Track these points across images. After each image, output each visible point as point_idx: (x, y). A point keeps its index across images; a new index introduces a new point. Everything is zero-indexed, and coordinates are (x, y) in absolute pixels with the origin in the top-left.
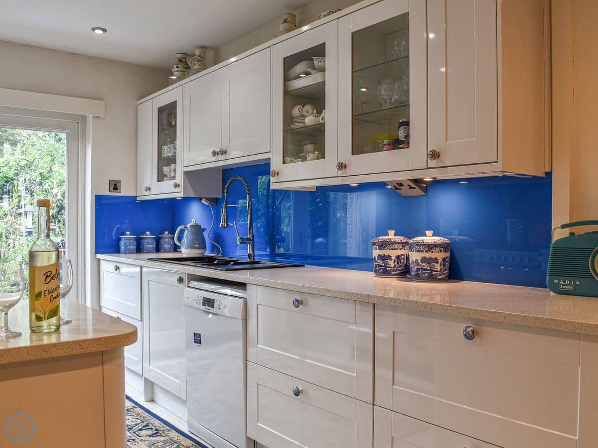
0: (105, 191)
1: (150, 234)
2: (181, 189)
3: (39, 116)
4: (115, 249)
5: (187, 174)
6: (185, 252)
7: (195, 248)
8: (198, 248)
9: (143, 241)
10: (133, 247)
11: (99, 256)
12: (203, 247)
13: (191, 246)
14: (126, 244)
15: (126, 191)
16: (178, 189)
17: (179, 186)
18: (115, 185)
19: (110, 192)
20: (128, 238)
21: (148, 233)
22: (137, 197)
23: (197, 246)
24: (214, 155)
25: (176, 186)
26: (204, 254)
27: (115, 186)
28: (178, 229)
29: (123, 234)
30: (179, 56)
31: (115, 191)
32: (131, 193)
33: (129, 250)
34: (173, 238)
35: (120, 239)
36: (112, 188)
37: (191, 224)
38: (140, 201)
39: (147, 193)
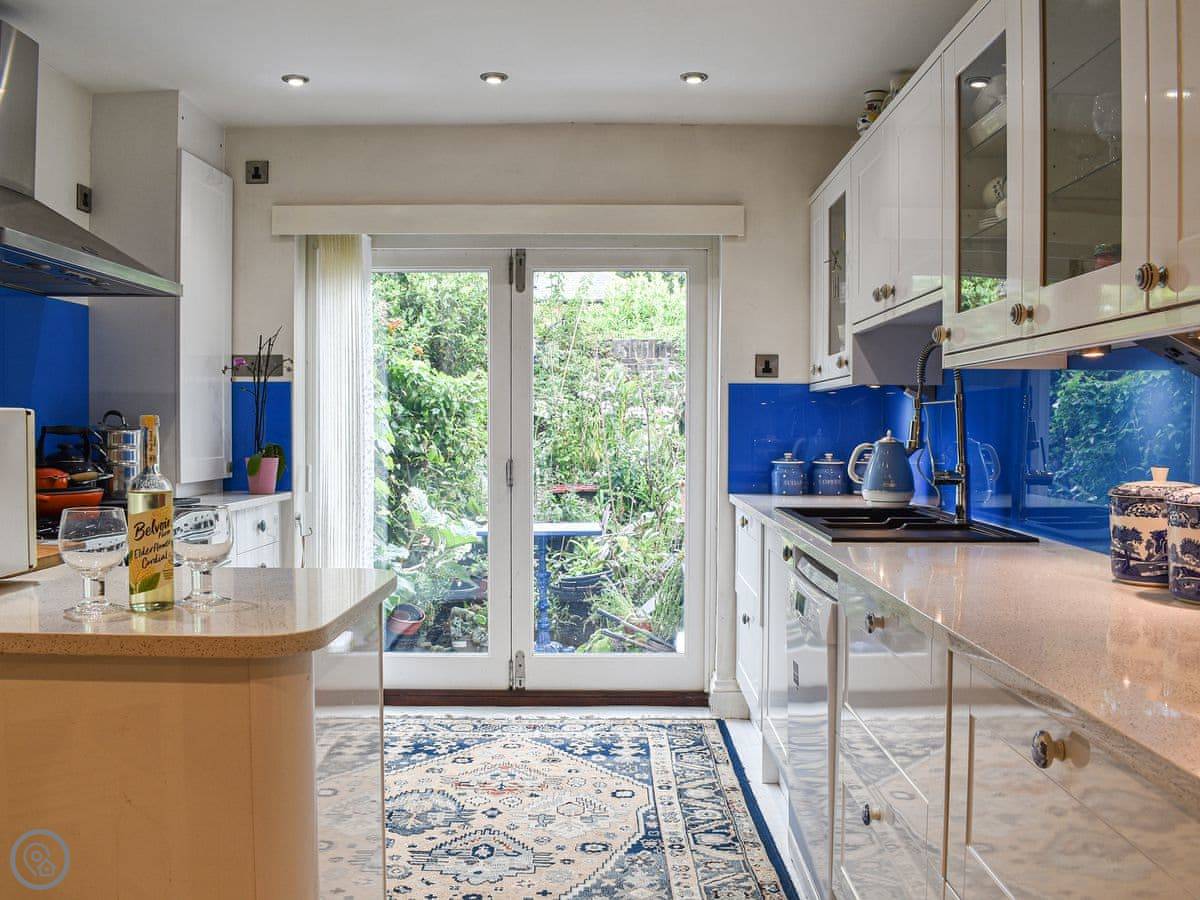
0: (748, 376)
1: (833, 458)
2: (851, 369)
3: (636, 246)
4: (762, 485)
5: (857, 336)
6: (869, 498)
7: (888, 489)
8: (894, 490)
9: (818, 471)
10: (797, 483)
11: (733, 498)
12: (908, 486)
13: (877, 486)
14: (781, 475)
15: (789, 374)
16: (845, 371)
17: (847, 363)
18: (767, 363)
19: (757, 376)
20: (789, 467)
21: (829, 456)
22: (812, 386)
23: (892, 485)
24: (878, 299)
25: (840, 364)
26: (909, 502)
27: (767, 365)
28: (856, 449)
29: (781, 456)
30: (869, 97)
31: (765, 374)
32: (798, 378)
33: (786, 488)
34: (844, 468)
35: (773, 467)
36: (760, 368)
37: (884, 440)
38: (815, 392)
39: (818, 377)
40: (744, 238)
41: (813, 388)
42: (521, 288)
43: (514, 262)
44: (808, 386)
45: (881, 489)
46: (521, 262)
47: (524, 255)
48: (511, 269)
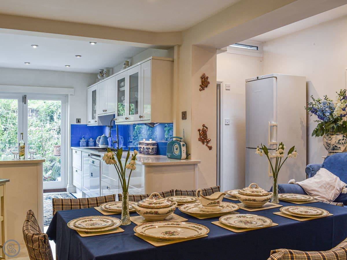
0: (75, 123)
2: (97, 123)
4: (78, 145)
5: (99, 117)
6: (101, 146)
7: (104, 145)
8: (105, 145)
9: (90, 142)
10: (85, 144)
11: (72, 148)
12: (107, 144)
13: (102, 144)
14: (82, 143)
15: (83, 123)
16: (96, 123)
18: (79, 120)
20: (83, 141)
21: (91, 139)
23: (105, 144)
25: (96, 122)
26: (108, 147)
28: (98, 137)
29: (82, 139)
30: (100, 71)
31: (78, 123)
32: (85, 123)
33: (83, 145)
34: (95, 141)
35: (80, 141)
36: (77, 121)
37: (103, 136)
38: (88, 126)
39: (89, 123)
40: (74, 95)
41: (88, 125)
42: (25, 103)
43: (24, 98)
44: (87, 125)
45: (103, 145)
46: (25, 98)
47: (26, 96)
48: (23, 99)
